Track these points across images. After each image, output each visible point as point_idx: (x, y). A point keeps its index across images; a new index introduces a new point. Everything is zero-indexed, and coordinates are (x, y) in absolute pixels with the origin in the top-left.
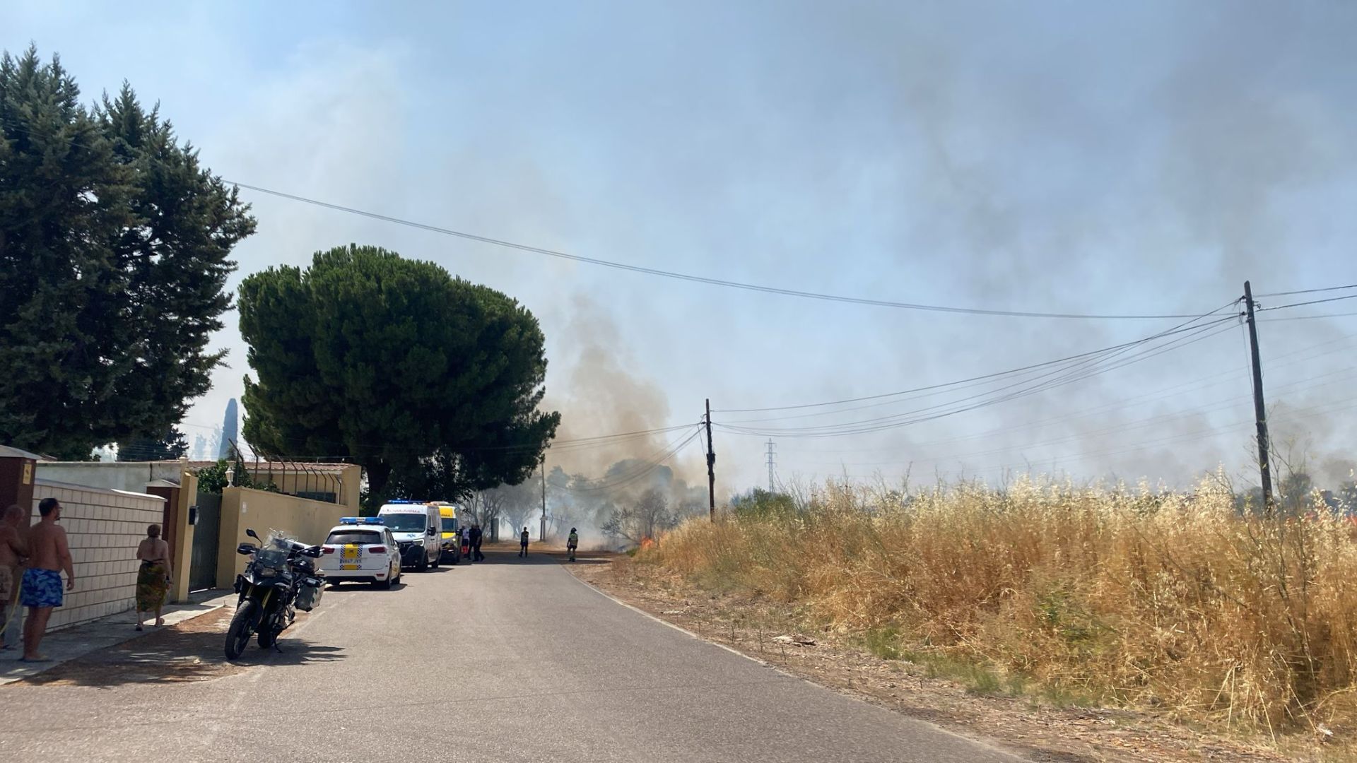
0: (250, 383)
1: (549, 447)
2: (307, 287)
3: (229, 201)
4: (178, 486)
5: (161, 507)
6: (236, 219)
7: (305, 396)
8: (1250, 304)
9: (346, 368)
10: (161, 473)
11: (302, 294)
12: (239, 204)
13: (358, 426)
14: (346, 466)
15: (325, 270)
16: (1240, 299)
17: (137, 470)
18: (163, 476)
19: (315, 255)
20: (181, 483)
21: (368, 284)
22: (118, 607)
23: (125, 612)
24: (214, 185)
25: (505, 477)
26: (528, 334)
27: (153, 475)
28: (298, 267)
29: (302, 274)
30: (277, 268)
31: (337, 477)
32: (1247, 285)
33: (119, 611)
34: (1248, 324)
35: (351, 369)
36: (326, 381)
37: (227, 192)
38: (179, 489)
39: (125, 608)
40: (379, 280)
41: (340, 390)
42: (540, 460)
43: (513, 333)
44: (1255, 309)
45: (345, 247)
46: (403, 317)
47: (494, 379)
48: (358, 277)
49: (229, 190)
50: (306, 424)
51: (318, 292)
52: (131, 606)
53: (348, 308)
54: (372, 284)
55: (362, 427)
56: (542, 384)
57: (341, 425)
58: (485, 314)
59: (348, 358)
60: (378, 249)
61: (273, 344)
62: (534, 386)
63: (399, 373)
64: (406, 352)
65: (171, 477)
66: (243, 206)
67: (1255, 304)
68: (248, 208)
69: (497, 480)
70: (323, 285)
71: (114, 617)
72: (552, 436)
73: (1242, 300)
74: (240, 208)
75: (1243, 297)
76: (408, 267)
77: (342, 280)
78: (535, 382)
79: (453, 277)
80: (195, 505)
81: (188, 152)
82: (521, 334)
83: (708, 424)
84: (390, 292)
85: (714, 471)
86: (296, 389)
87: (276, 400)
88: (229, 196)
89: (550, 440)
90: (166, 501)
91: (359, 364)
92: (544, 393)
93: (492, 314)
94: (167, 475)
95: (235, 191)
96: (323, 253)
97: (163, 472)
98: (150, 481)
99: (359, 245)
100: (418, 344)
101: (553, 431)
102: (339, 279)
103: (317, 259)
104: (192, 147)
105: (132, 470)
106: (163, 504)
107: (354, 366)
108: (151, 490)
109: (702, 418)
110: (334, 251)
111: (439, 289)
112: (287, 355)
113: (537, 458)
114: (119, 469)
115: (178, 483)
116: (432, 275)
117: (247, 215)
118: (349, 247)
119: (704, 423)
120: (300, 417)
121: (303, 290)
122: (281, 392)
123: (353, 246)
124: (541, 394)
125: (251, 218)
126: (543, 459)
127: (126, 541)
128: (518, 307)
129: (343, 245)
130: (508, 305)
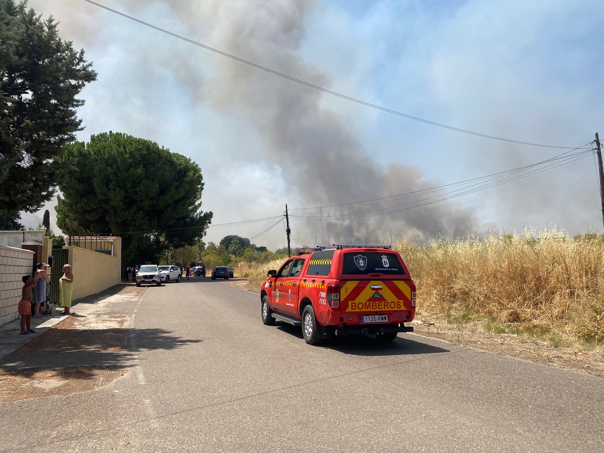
0: (60, 199)
1: (208, 228)
2: (89, 152)
3: (78, 59)
4: (41, 244)
5: (32, 257)
6: (82, 72)
7: (89, 205)
8: (598, 143)
9: (110, 191)
10: (30, 236)
11: (87, 155)
12: (84, 62)
13: (116, 219)
14: (114, 238)
15: (97, 144)
16: (593, 142)
17: (15, 235)
18: (31, 239)
19: (92, 136)
20: (43, 243)
21: (120, 149)
22: (9, 318)
23: (13, 321)
24: (68, 46)
25: (187, 242)
26: (197, 174)
27: (25, 238)
28: (84, 142)
29: (86, 144)
31: (111, 243)
32: (597, 135)
33: (10, 321)
34: (597, 154)
35: (113, 191)
36: (100, 197)
37: (76, 54)
38: (42, 246)
39: (13, 319)
40: (125, 148)
41: (107, 202)
42: (204, 234)
43: (191, 174)
44: (601, 146)
45: (106, 133)
46: (138, 165)
47: (182, 196)
48: (115, 146)
49: (78, 52)
50: (90, 219)
51: (95, 154)
52: (17, 317)
53: (110, 162)
54: (122, 150)
55: (119, 219)
56: (200, 200)
57: (107, 218)
58: (177, 164)
59: (111, 186)
60: (123, 134)
61: (72, 180)
62: (196, 201)
63: (136, 193)
64: (139, 183)
65: (36, 239)
66: (87, 63)
67: (601, 144)
68: (90, 65)
69: (184, 244)
70: (97, 150)
71: (8, 326)
72: (210, 223)
73: (594, 142)
74: (85, 64)
75: (595, 141)
76: (140, 142)
77: (106, 148)
78: (197, 199)
79: (161, 147)
80: (51, 255)
81: (51, 22)
82: (194, 174)
83: (287, 215)
84: (131, 153)
85: (290, 237)
86: (84, 202)
87: (74, 207)
88: (78, 56)
89: (209, 225)
90: (35, 253)
91: (116, 189)
92: (201, 204)
93: (181, 165)
94: (34, 238)
95: (82, 53)
96: (96, 135)
97: (31, 237)
98: (24, 242)
99: (114, 132)
100: (145, 179)
101: (210, 221)
102: (104, 148)
103: (93, 138)
104: (53, 20)
105: (12, 235)
106: (33, 255)
107: (114, 190)
108: (24, 247)
109: (284, 213)
110: (101, 135)
111: (154, 152)
112: (79, 185)
113: (203, 233)
114: (3, 235)
115: (41, 243)
116: (151, 145)
117: (90, 69)
118: (108, 133)
119: (285, 215)
120: (87, 215)
121: (87, 153)
122: (76, 204)
123: (111, 132)
125: (92, 71)
126: (205, 234)
127: (13, 278)
128: (191, 162)
129: (106, 132)
130: (187, 161)
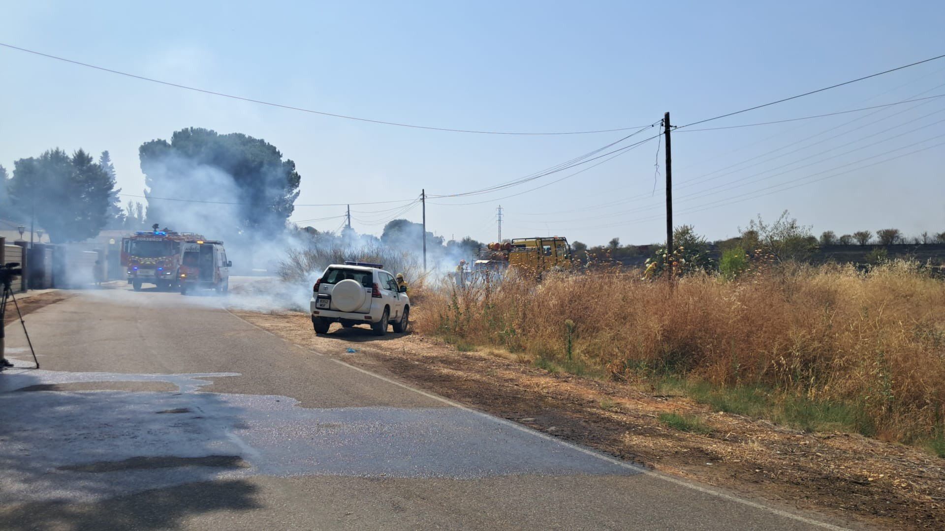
19: (173, 133)
28: (165, 139)
29: (168, 142)
30: (156, 140)
60: (204, 129)
96: (177, 131)
99: (196, 128)
103: (175, 135)
108: (94, 251)
110: (183, 131)
123: (192, 128)
124: (298, 194)
129: (188, 128)
